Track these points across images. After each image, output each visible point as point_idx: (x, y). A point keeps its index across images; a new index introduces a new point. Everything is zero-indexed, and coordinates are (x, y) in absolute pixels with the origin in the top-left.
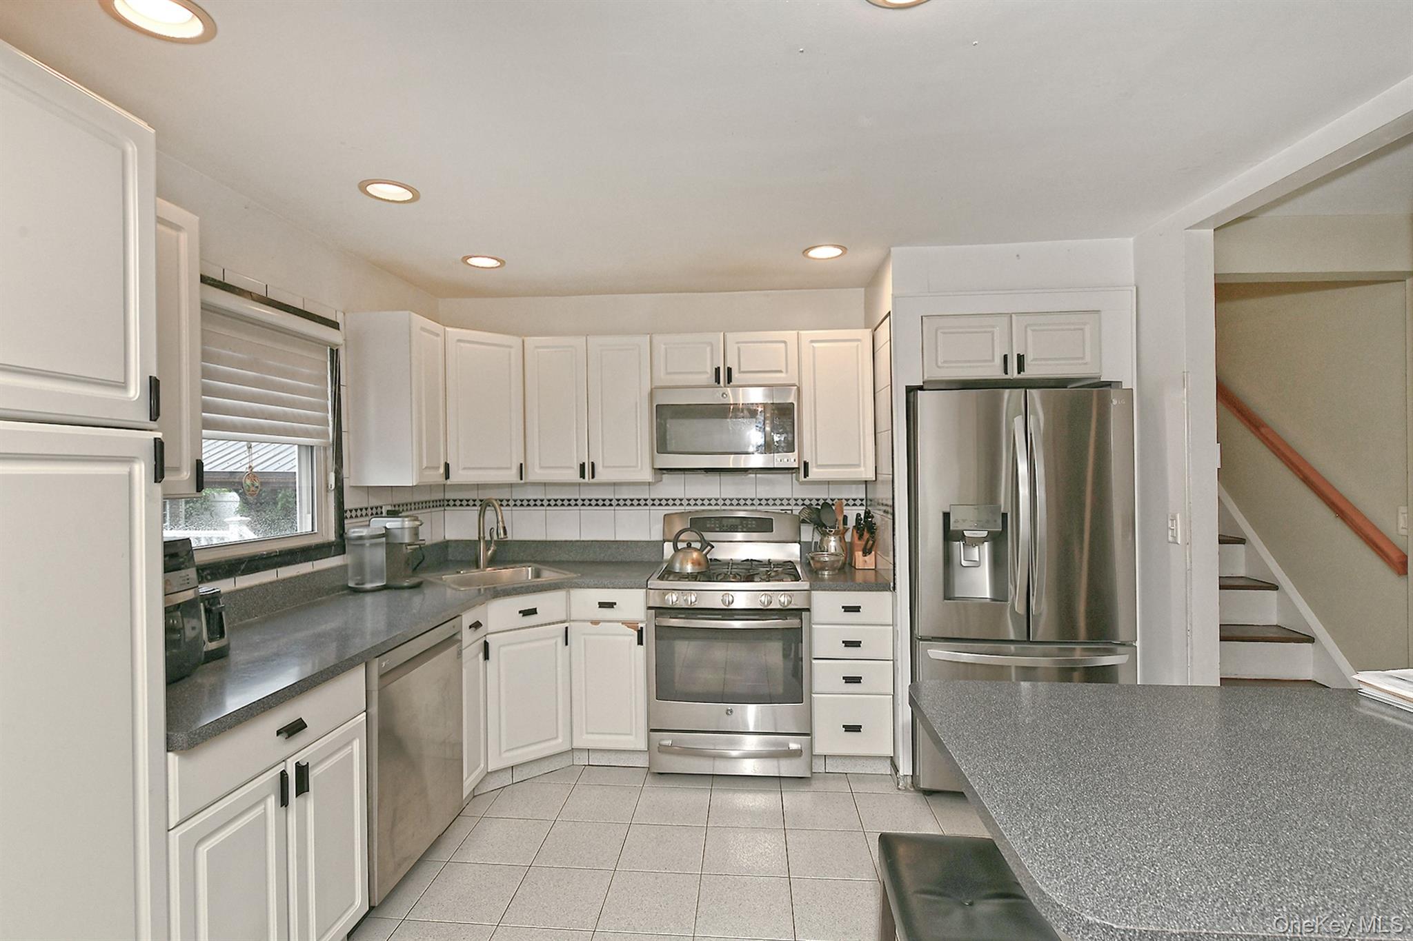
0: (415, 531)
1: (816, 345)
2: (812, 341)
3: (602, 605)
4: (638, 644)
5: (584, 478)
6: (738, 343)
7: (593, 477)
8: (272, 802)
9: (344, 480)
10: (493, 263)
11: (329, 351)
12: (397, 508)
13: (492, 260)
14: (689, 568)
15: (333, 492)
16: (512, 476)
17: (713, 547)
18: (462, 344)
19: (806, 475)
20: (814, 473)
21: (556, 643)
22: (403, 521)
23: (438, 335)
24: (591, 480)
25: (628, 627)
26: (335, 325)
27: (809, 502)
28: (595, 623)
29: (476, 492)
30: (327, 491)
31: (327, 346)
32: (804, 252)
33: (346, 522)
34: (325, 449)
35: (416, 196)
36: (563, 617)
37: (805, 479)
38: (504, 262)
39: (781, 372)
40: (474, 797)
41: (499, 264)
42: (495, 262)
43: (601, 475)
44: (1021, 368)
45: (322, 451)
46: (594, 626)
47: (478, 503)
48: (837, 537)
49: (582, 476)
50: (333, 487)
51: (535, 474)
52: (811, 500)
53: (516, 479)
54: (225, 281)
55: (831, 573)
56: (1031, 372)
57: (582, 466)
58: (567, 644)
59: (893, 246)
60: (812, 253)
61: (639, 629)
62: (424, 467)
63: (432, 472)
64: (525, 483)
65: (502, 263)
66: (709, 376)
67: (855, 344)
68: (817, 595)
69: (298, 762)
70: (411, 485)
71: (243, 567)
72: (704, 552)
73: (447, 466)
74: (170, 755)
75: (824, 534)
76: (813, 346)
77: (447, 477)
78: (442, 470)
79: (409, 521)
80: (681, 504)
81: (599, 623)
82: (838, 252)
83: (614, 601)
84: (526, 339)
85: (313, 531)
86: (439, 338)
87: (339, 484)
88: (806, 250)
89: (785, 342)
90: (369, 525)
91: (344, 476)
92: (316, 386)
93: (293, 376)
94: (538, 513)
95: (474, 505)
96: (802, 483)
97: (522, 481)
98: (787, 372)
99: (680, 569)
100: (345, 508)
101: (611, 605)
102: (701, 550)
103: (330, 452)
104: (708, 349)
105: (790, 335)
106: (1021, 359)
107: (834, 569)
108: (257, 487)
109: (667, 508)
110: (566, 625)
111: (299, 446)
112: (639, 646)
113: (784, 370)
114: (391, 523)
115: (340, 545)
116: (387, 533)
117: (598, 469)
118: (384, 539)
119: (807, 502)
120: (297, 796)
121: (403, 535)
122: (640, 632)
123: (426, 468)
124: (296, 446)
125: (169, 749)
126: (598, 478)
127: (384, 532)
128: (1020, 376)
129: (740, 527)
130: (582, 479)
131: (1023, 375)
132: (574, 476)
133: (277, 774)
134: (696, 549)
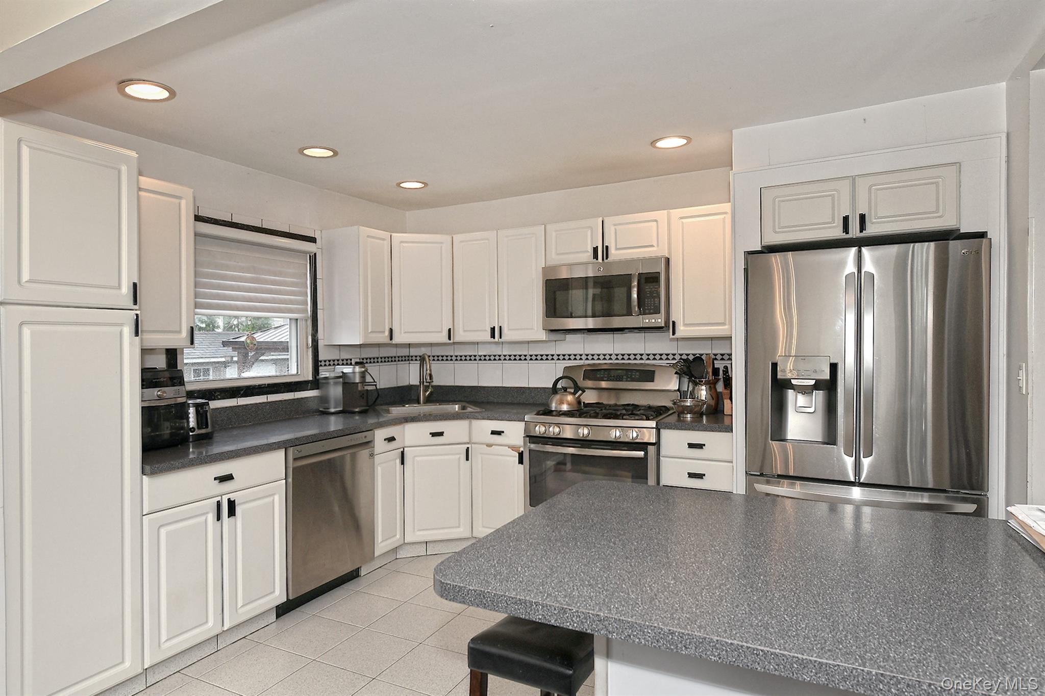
0: (363, 375)
1: (685, 221)
2: (682, 218)
3: (493, 433)
4: (519, 463)
5: (494, 338)
6: (615, 225)
7: (501, 338)
8: (211, 517)
9: (319, 341)
10: (419, 185)
11: (308, 256)
12: (362, 361)
13: (419, 183)
14: (565, 407)
15: (311, 349)
16: (443, 338)
17: (584, 391)
18: (405, 245)
19: (674, 333)
20: (682, 331)
21: (459, 458)
22: (354, 368)
23: (384, 240)
24: (500, 340)
25: (512, 450)
26: (313, 240)
27: (687, 357)
28: (489, 445)
29: (408, 349)
30: (307, 348)
31: (307, 254)
32: (652, 143)
33: (320, 368)
34: (306, 320)
35: (336, 153)
36: (467, 440)
37: (674, 337)
38: (427, 184)
39: (652, 246)
40: (397, 559)
41: (423, 185)
42: (421, 184)
43: (508, 336)
44: (862, 228)
45: (304, 322)
46: (489, 448)
47: (418, 358)
48: (708, 386)
49: (493, 336)
50: (311, 345)
51: (459, 336)
52: (688, 355)
53: (446, 340)
54: (233, 221)
55: (694, 416)
56: (872, 230)
57: (493, 329)
58: (467, 459)
59: (734, 129)
60: (660, 144)
61: (521, 451)
62: (369, 331)
63: (380, 335)
64: (454, 343)
65: (426, 184)
66: (589, 254)
67: (722, 216)
68: (665, 433)
69: (230, 499)
70: (359, 344)
71: (242, 392)
72: (577, 396)
73: (391, 330)
74: (144, 477)
75: (696, 384)
76: (682, 222)
77: (391, 339)
78: (387, 333)
79: (360, 367)
80: (581, 359)
81: (492, 446)
82: (684, 141)
83: (503, 430)
84: (454, 236)
85: (297, 373)
86: (385, 242)
87: (315, 343)
88: (655, 141)
89: (656, 221)
90: (334, 371)
91: (319, 338)
92: (298, 280)
93: (280, 274)
94: (472, 366)
95: (416, 360)
96: (672, 340)
97: (452, 341)
98: (658, 246)
99: (556, 408)
100: (320, 359)
101: (499, 433)
102: (574, 394)
103: (310, 323)
104: (589, 233)
105: (661, 215)
106: (862, 218)
107: (695, 413)
108: (255, 345)
109: (570, 361)
110: (468, 446)
111: (290, 319)
112: (520, 465)
113: (655, 244)
114: (348, 370)
115: (316, 383)
116: (344, 375)
117: (505, 331)
118: (341, 379)
119: (684, 357)
120: (228, 517)
121: (355, 376)
122: (521, 455)
123: (371, 332)
124: (288, 320)
125: (143, 473)
126: (504, 338)
127: (341, 375)
128: (862, 235)
129: (625, 377)
130: (492, 339)
131: (865, 234)
132: (487, 336)
133: (215, 503)
134: (571, 393)
